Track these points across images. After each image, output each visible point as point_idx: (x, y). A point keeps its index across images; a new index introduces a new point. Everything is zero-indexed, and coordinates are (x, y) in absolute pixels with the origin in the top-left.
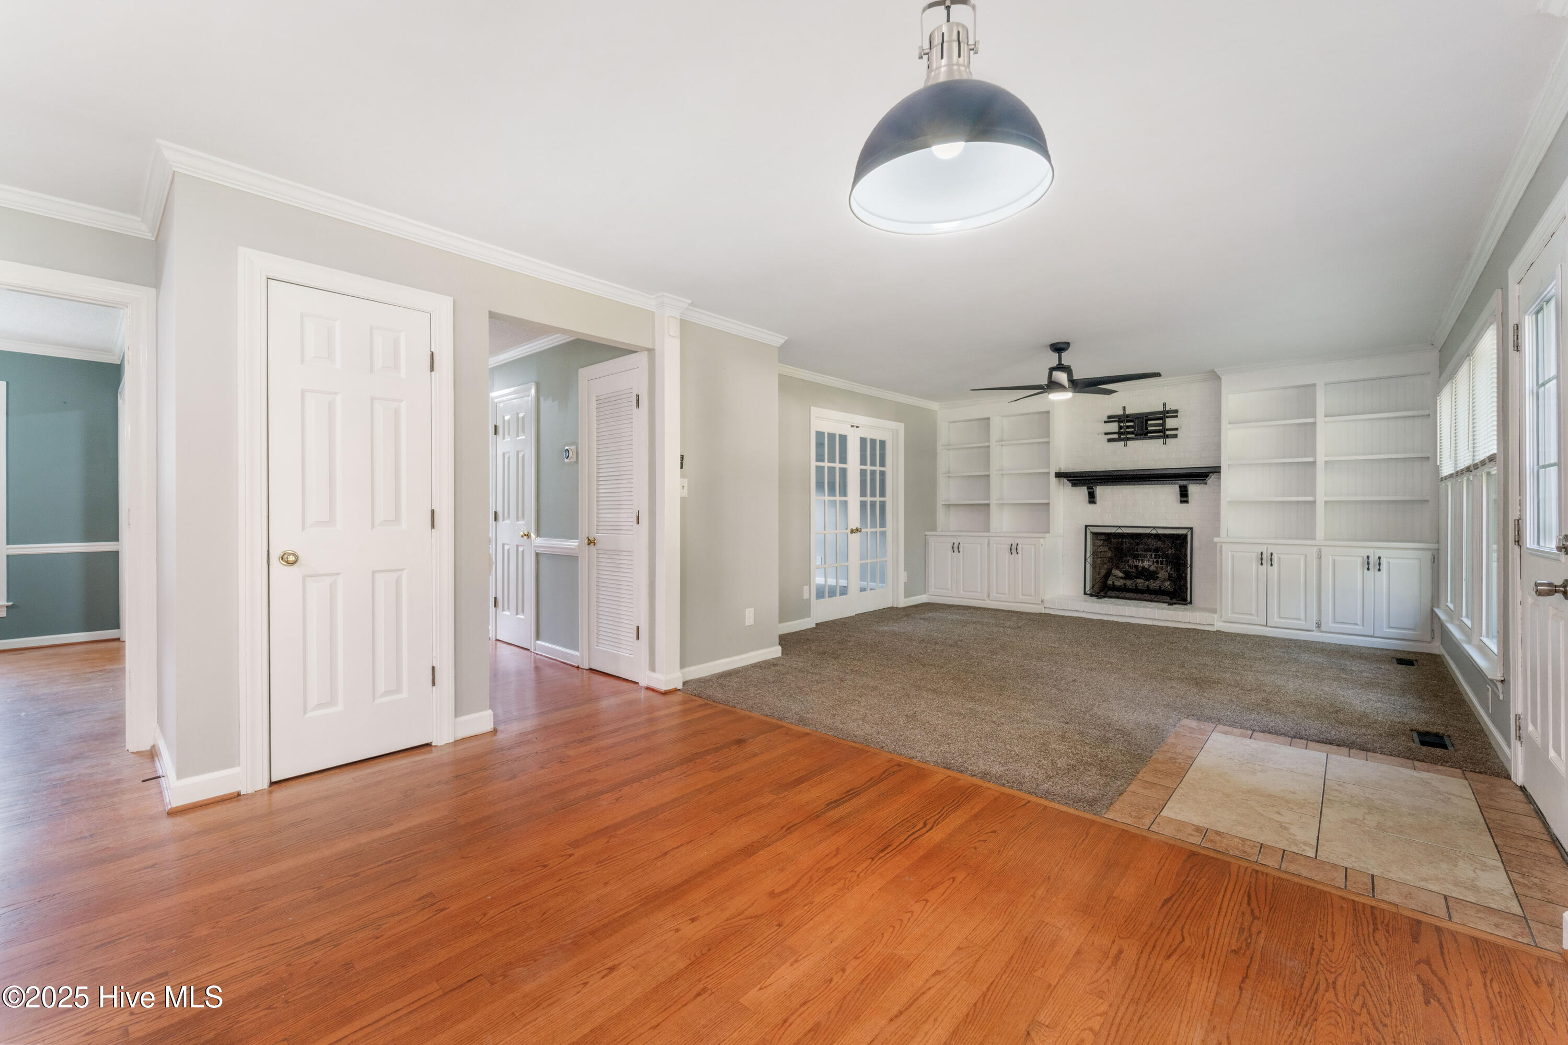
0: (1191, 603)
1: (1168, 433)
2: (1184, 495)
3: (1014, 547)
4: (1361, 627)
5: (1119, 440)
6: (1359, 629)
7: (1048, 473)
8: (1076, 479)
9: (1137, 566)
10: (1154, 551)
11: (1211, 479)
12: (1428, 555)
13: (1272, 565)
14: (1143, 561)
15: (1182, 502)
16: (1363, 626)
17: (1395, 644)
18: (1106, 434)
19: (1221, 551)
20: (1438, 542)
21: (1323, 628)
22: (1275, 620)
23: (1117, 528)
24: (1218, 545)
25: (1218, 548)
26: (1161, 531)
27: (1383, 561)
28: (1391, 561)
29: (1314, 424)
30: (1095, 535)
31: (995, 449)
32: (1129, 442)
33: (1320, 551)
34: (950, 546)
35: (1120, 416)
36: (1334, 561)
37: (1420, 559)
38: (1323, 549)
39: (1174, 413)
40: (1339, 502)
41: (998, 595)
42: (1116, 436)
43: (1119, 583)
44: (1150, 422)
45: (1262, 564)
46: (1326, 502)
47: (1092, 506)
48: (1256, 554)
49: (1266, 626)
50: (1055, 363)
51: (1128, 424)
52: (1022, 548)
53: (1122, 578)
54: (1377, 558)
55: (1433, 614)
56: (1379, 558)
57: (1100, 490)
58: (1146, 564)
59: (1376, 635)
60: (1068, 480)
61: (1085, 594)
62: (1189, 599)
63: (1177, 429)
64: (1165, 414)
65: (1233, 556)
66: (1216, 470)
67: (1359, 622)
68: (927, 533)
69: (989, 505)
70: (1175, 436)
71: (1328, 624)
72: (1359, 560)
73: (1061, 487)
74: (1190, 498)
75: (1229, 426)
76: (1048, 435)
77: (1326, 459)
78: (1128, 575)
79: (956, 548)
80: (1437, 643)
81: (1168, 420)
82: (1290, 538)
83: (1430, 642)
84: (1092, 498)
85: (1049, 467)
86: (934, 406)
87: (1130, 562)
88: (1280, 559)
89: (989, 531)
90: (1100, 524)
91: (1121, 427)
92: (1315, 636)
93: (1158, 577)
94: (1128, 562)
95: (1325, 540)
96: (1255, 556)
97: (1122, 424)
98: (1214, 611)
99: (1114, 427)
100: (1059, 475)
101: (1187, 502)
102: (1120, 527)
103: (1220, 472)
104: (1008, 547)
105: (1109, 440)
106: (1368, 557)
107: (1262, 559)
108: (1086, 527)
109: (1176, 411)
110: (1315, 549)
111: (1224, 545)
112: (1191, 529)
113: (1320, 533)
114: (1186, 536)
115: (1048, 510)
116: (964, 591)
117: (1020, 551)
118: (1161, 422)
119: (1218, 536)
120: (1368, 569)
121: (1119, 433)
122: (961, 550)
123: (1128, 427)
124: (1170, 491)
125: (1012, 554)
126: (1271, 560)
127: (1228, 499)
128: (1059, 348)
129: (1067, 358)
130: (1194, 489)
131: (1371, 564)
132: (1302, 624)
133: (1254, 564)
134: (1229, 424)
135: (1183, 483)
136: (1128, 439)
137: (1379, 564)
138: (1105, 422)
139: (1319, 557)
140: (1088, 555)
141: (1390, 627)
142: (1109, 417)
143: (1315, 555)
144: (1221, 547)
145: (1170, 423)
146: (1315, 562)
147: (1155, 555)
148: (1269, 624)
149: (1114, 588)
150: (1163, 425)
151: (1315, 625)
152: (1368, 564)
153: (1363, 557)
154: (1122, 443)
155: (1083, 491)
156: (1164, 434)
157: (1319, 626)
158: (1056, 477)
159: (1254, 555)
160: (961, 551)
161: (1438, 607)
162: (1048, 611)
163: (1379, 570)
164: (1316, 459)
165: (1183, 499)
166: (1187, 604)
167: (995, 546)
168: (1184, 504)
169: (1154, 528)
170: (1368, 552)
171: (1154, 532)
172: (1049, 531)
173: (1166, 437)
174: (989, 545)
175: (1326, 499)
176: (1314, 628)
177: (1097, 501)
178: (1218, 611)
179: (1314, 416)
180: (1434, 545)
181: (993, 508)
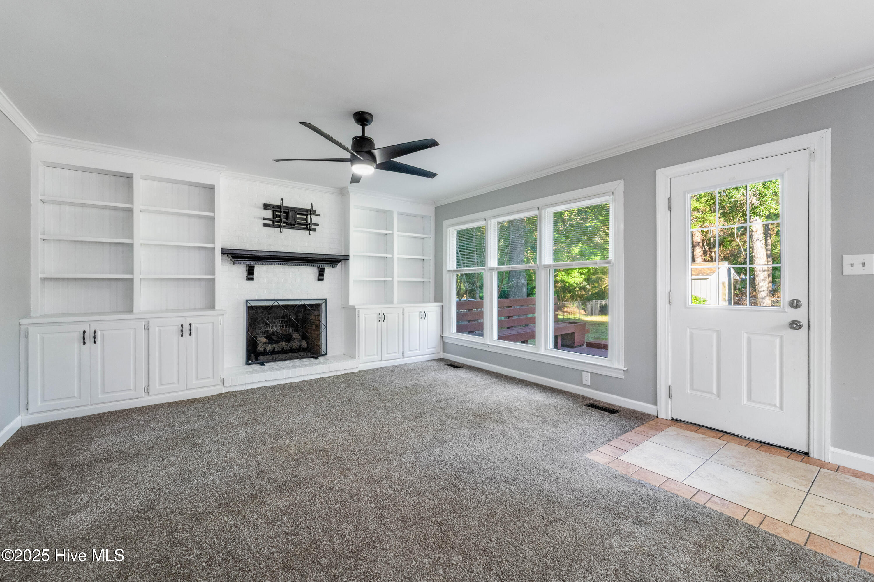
0: (326, 354)
1: (313, 227)
2: (321, 276)
3: (186, 328)
5: (273, 226)
6: (417, 352)
7: (213, 249)
9: (267, 332)
10: (281, 318)
11: (342, 264)
12: (439, 309)
13: (384, 321)
15: (319, 280)
17: (430, 357)
18: (264, 219)
19: (358, 315)
20: (442, 302)
21: (405, 355)
23: (274, 301)
24: (357, 310)
25: (357, 313)
26: (306, 302)
28: (428, 313)
29: (392, 235)
30: (249, 308)
31: (139, 213)
33: (403, 310)
34: (77, 335)
35: (276, 206)
36: (409, 316)
37: (437, 311)
38: (405, 309)
41: (163, 387)
42: (272, 222)
43: (269, 348)
44: (298, 216)
46: (399, 282)
47: (250, 282)
49: (382, 360)
52: (195, 328)
53: (266, 343)
55: (443, 338)
56: (425, 312)
57: (257, 269)
58: (275, 328)
59: (424, 354)
60: (232, 257)
61: (245, 363)
63: (318, 225)
64: (310, 212)
65: (365, 318)
66: (345, 258)
67: (418, 348)
68: (22, 322)
69: (130, 279)
70: (314, 230)
71: (407, 352)
72: (418, 314)
74: (325, 277)
75: (353, 229)
76: (213, 210)
77: (397, 256)
78: (270, 341)
79: (89, 337)
80: (442, 353)
81: (311, 217)
83: (440, 353)
84: (251, 275)
85: (213, 242)
87: (263, 329)
90: (256, 299)
91: (275, 216)
92: (402, 361)
93: (294, 339)
96: (375, 317)
97: (276, 213)
99: (269, 214)
100: (224, 252)
101: (323, 280)
102: (276, 300)
103: (349, 260)
104: (176, 329)
105: (265, 225)
106: (421, 312)
107: (379, 318)
108: (247, 301)
110: (401, 309)
111: (361, 311)
112: (326, 300)
113: (395, 300)
114: (319, 305)
115: (214, 287)
117: (193, 331)
118: (305, 217)
120: (421, 318)
121: (274, 220)
124: (311, 271)
125: (182, 335)
126: (385, 318)
127: (354, 279)
130: (328, 271)
131: (423, 316)
132: (397, 355)
133: (376, 321)
134: (354, 227)
135: (322, 266)
136: (284, 227)
137: (425, 315)
138: (263, 208)
139: (403, 314)
141: (428, 348)
142: (265, 204)
145: (312, 219)
146: (402, 317)
147: (282, 321)
149: (265, 353)
150: (309, 219)
152: (421, 315)
153: (419, 312)
154: (276, 229)
155: (241, 269)
156: (308, 227)
157: (403, 355)
158: (220, 253)
159: (376, 315)
160: (97, 341)
161: (444, 334)
162: (227, 390)
163: (425, 318)
164: (393, 256)
165: (320, 278)
166: (321, 356)
167: (154, 330)
168: (320, 282)
169: (302, 300)
170: (421, 309)
171: (302, 303)
172: (213, 307)
173: (309, 229)
174: (147, 328)
175: (397, 279)
176: (401, 357)
177: (255, 278)
178: (357, 357)
179: (392, 229)
180: (441, 304)
181: (137, 283)
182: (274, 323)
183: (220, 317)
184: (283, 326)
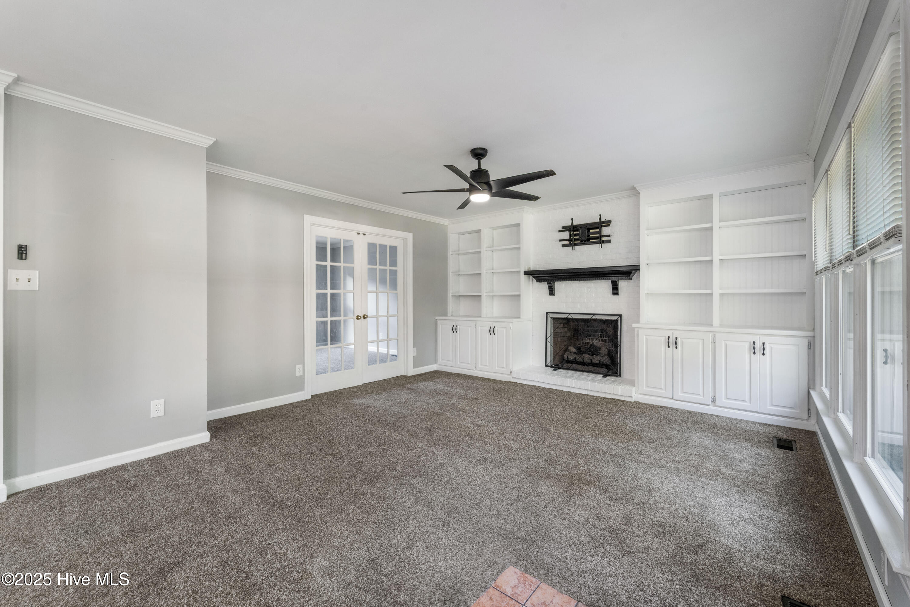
0: (620, 375)
1: (604, 239)
2: (615, 290)
3: (492, 329)
4: (749, 404)
5: (570, 245)
6: (746, 405)
7: (519, 272)
8: (538, 276)
9: (588, 343)
10: (600, 332)
11: (634, 276)
12: (804, 343)
13: (676, 348)
14: (592, 340)
15: (614, 294)
16: (750, 403)
17: (776, 420)
18: (560, 240)
19: (638, 335)
20: (814, 330)
21: (718, 403)
22: (679, 394)
23: (568, 315)
25: (636, 332)
27: (767, 346)
28: (773, 346)
29: (711, 229)
30: (555, 320)
31: (486, 254)
32: (576, 247)
33: (715, 336)
34: (452, 327)
35: (570, 226)
36: (726, 345)
37: (799, 346)
38: (717, 334)
39: (608, 223)
40: (733, 294)
41: (482, 367)
42: (567, 242)
43: (571, 357)
44: (591, 231)
45: (669, 347)
46: (722, 295)
47: (552, 297)
48: (664, 338)
49: (672, 399)
50: (476, 167)
51: (575, 233)
52: (497, 330)
53: (575, 353)
54: (761, 344)
55: (810, 396)
56: (764, 344)
57: (557, 285)
58: (594, 342)
59: (761, 411)
60: (533, 277)
61: (546, 366)
62: (618, 372)
63: (609, 236)
64: (601, 224)
65: (647, 339)
66: (637, 268)
67: (747, 399)
68: (437, 318)
69: (480, 296)
70: (609, 241)
71: (721, 400)
72: (747, 345)
73: (531, 282)
74: (620, 291)
75: (646, 232)
76: (519, 242)
77: (721, 258)
78: (579, 351)
80: (813, 421)
81: (603, 229)
82: (693, 325)
83: (807, 420)
84: (552, 292)
85: (519, 267)
87: (584, 341)
88: (683, 342)
89: (479, 317)
90: (557, 312)
91: (570, 235)
92: (713, 410)
93: (600, 353)
94: (582, 340)
95: (721, 326)
96: (664, 340)
97: (571, 233)
99: (566, 235)
100: (527, 273)
101: (617, 294)
102: (570, 314)
103: (639, 270)
104: (488, 329)
105: (563, 246)
106: (754, 343)
107: (668, 343)
108: (547, 313)
109: (609, 221)
110: (711, 335)
111: (640, 330)
112: (620, 316)
113: (716, 321)
115: (519, 300)
116: (460, 362)
117: (496, 332)
118: (598, 230)
119: (638, 322)
120: (754, 353)
121: (570, 240)
122: (458, 330)
123: (575, 235)
124: (605, 285)
125: (490, 334)
126: (676, 343)
127: (646, 292)
128: (478, 154)
130: (623, 284)
131: (757, 349)
132: (700, 399)
133: (664, 346)
134: (646, 230)
135: (614, 278)
136: (576, 244)
137: (764, 349)
138: (560, 231)
139: (714, 342)
140: (549, 334)
141: (773, 405)
142: (563, 227)
143: (711, 340)
144: (639, 332)
145: (606, 231)
146: (711, 345)
147: (601, 335)
148: (674, 398)
149: (568, 361)
150: (600, 232)
151: (710, 400)
152: (754, 348)
153: (750, 342)
154: (572, 247)
155: (544, 287)
156: (601, 240)
157: (714, 401)
158: (524, 275)
160: (458, 332)
161: (814, 389)
162: (515, 380)
163: (763, 354)
164: (713, 258)
165: (615, 292)
166: (617, 376)
167: (479, 329)
168: (615, 296)
169: (594, 314)
170: (752, 339)
171: (594, 318)
172: (518, 317)
173: (603, 242)
174: (476, 327)
175: (721, 291)
176: (711, 403)
177: (555, 294)
178: (636, 385)
179: (711, 221)
180: (810, 334)
181: (484, 298)
182: (594, 336)
183: (511, 324)
184: (602, 340)
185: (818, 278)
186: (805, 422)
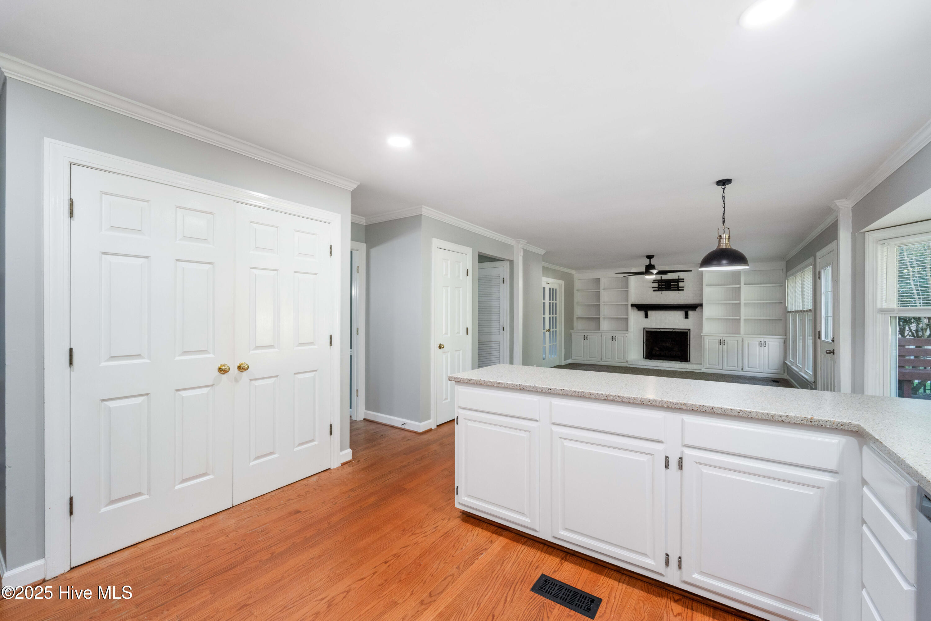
0: (689, 361)
1: (680, 288)
2: (687, 316)
3: (614, 337)
5: (658, 290)
6: (757, 370)
7: (628, 304)
8: (640, 307)
11: (698, 309)
12: (782, 341)
13: (724, 345)
14: (666, 344)
16: (759, 369)
17: (771, 375)
18: (653, 288)
20: (786, 335)
21: (744, 370)
22: (725, 367)
24: (703, 336)
25: (703, 338)
26: (676, 330)
27: (767, 343)
28: (769, 343)
29: (740, 287)
30: (648, 332)
31: (602, 293)
32: (663, 292)
33: (743, 339)
34: (583, 337)
35: (659, 280)
36: (748, 343)
37: (780, 342)
38: (744, 338)
39: (682, 281)
40: (749, 319)
41: (606, 359)
42: (656, 289)
43: (658, 353)
44: (672, 284)
45: (720, 344)
46: (744, 319)
47: (647, 319)
49: (722, 370)
50: (648, 263)
51: (663, 284)
52: (618, 338)
53: (658, 351)
55: (785, 363)
56: (765, 342)
57: (650, 313)
58: (668, 345)
59: (764, 372)
60: (636, 308)
61: (644, 358)
62: (688, 359)
63: (684, 287)
64: (679, 280)
65: (709, 341)
66: (701, 305)
67: (758, 367)
68: (571, 331)
69: (599, 318)
70: (683, 290)
71: (746, 368)
72: (758, 343)
73: (632, 311)
74: (689, 317)
76: (627, 288)
77: (745, 302)
78: (660, 349)
79: (586, 338)
80: (786, 374)
81: (680, 283)
82: (729, 334)
83: (783, 374)
84: (646, 316)
85: (628, 302)
86: (573, 272)
87: (663, 344)
88: (727, 342)
89: (599, 330)
90: (650, 327)
91: (659, 285)
92: (741, 373)
93: (674, 350)
94: (660, 344)
95: (745, 334)
97: (660, 284)
98: (701, 364)
99: (656, 285)
100: (632, 305)
102: (659, 329)
104: (611, 337)
105: (654, 291)
106: (761, 342)
107: (720, 342)
108: (644, 328)
109: (683, 279)
110: (741, 338)
111: (705, 337)
112: (690, 330)
113: (742, 332)
114: (687, 332)
115: (628, 321)
116: (589, 357)
117: (616, 339)
118: (676, 284)
119: (702, 333)
120: (761, 346)
121: (658, 288)
123: (663, 285)
124: (680, 314)
125: (612, 340)
126: (724, 343)
127: (706, 317)
128: (650, 257)
129: (653, 262)
130: (691, 313)
131: (762, 344)
132: (736, 368)
133: (717, 345)
134: (706, 286)
135: (686, 310)
136: (663, 290)
137: (765, 344)
138: (653, 283)
139: (743, 342)
140: (645, 341)
141: (769, 369)
142: (655, 281)
143: (741, 341)
144: (704, 337)
145: (681, 284)
146: (741, 343)
148: (723, 369)
149: (656, 355)
150: (678, 285)
151: (741, 369)
152: (761, 344)
154: (660, 292)
155: (642, 313)
156: (678, 289)
157: (742, 369)
159: (717, 341)
160: (588, 339)
161: (786, 361)
162: (629, 366)
163: (765, 346)
164: (740, 302)
166: (687, 362)
167: (604, 337)
168: (686, 319)
169: (674, 329)
170: (760, 340)
171: (674, 331)
172: (628, 330)
173: (679, 290)
174: (601, 336)
175: (745, 318)
176: (741, 370)
177: (649, 317)
178: (703, 364)
179: (740, 284)
180: (785, 337)
181: (601, 320)
183: (627, 334)
185: (788, 314)
186: (782, 375)
